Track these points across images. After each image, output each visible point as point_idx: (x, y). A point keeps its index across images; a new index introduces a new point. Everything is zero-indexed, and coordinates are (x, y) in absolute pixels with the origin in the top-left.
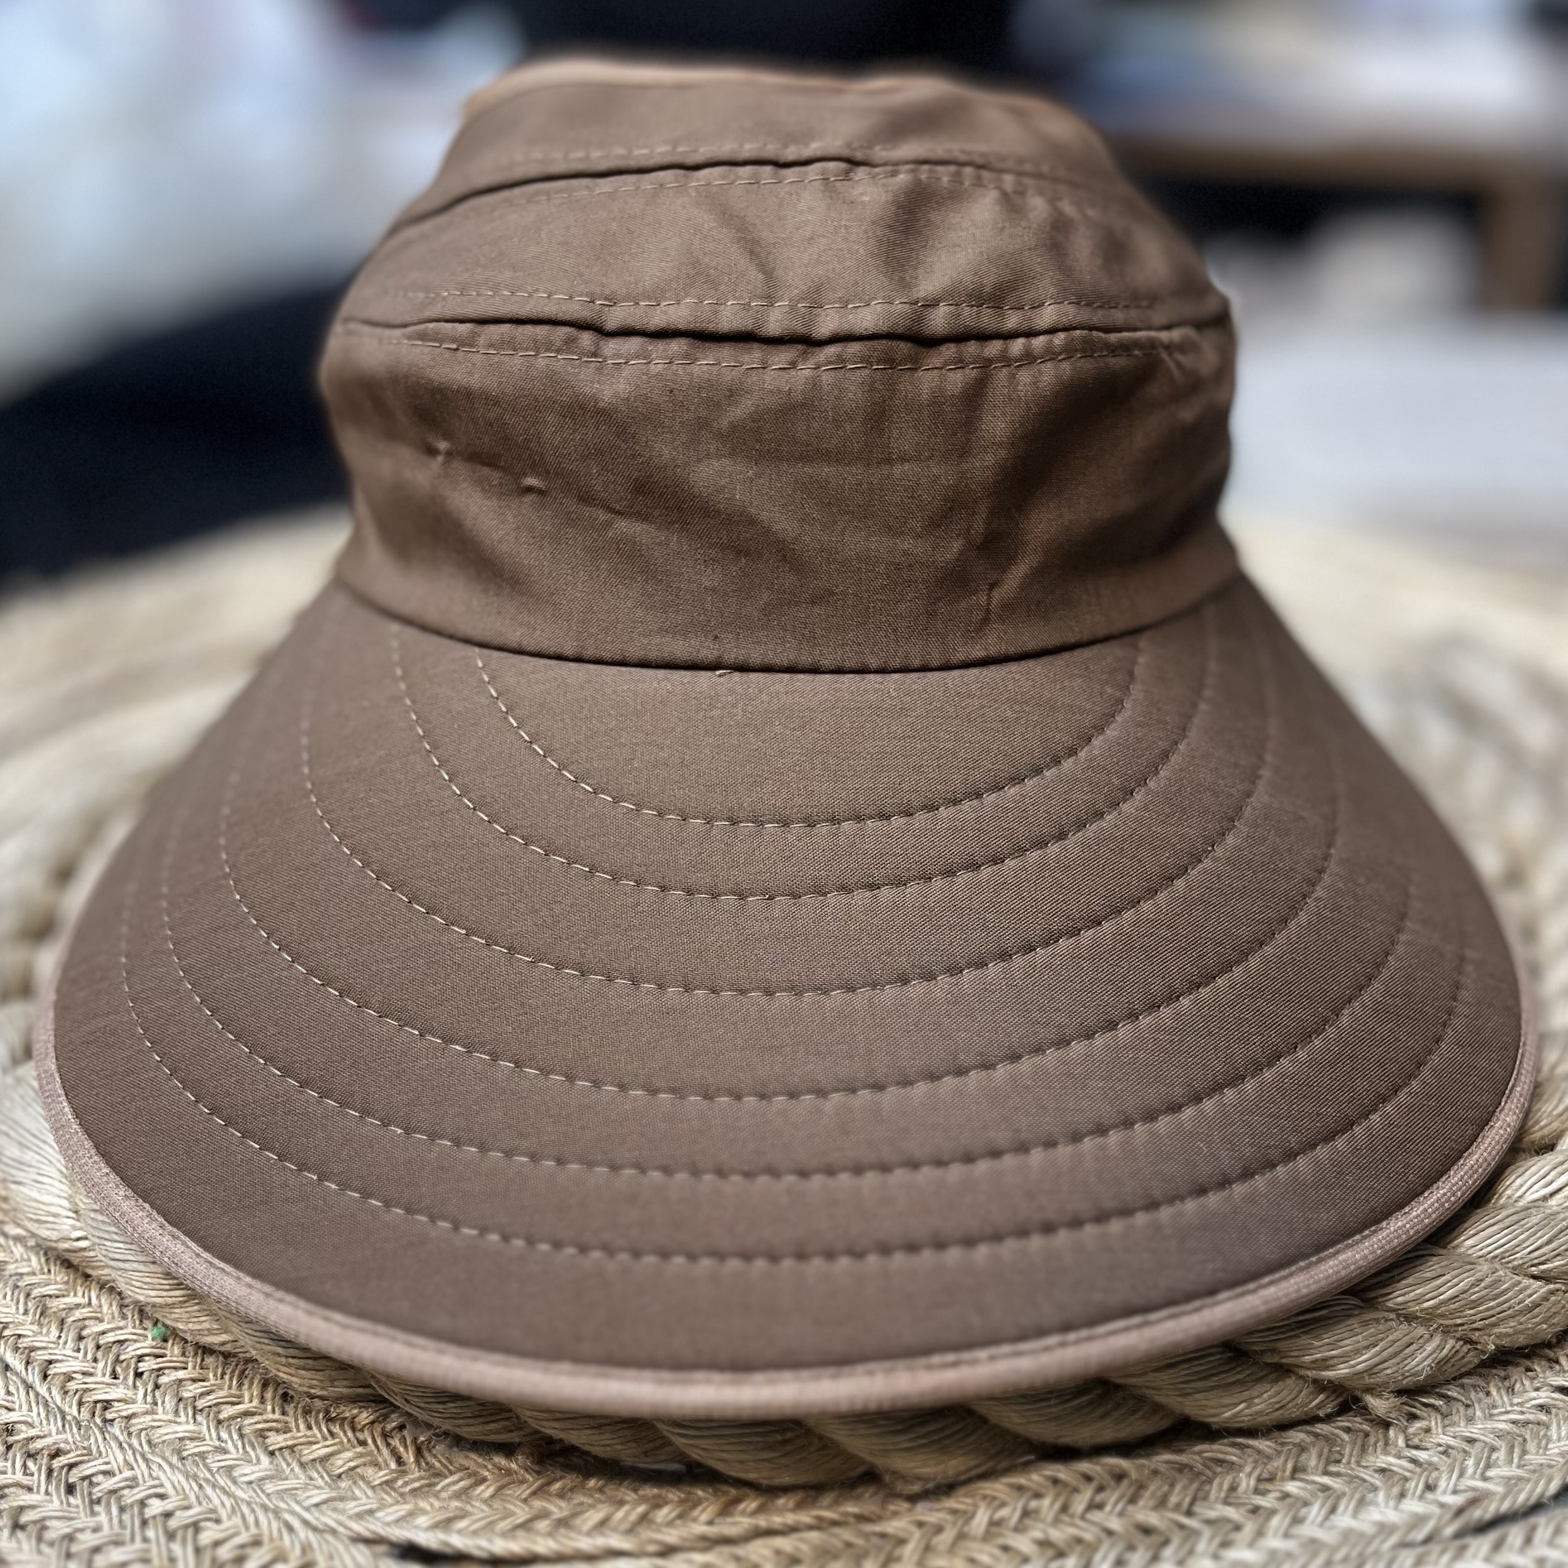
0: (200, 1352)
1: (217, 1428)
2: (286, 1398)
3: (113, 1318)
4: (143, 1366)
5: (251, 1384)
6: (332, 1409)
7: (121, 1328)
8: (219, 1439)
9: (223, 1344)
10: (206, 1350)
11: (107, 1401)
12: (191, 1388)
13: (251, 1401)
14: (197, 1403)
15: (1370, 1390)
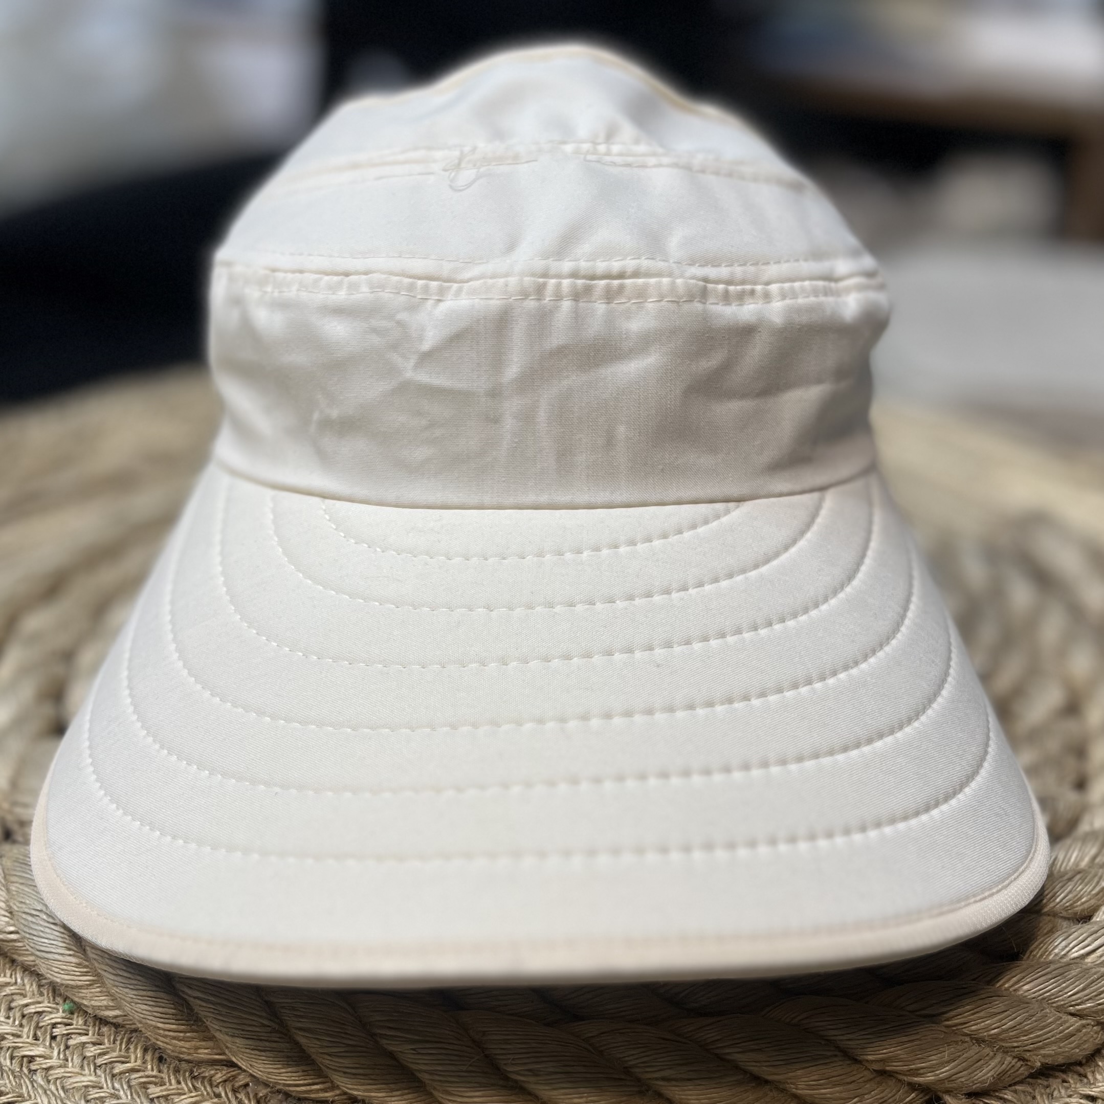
0: (97, 1023)
1: (112, 1080)
2: (161, 1059)
3: (33, 995)
4: (57, 1031)
5: (136, 1049)
6: (195, 1070)
7: (40, 1003)
8: (114, 1088)
9: (116, 1017)
10: (102, 1021)
11: (32, 1057)
12: (92, 1049)
13: (136, 1062)
14: (96, 1061)
15: (948, 1092)
